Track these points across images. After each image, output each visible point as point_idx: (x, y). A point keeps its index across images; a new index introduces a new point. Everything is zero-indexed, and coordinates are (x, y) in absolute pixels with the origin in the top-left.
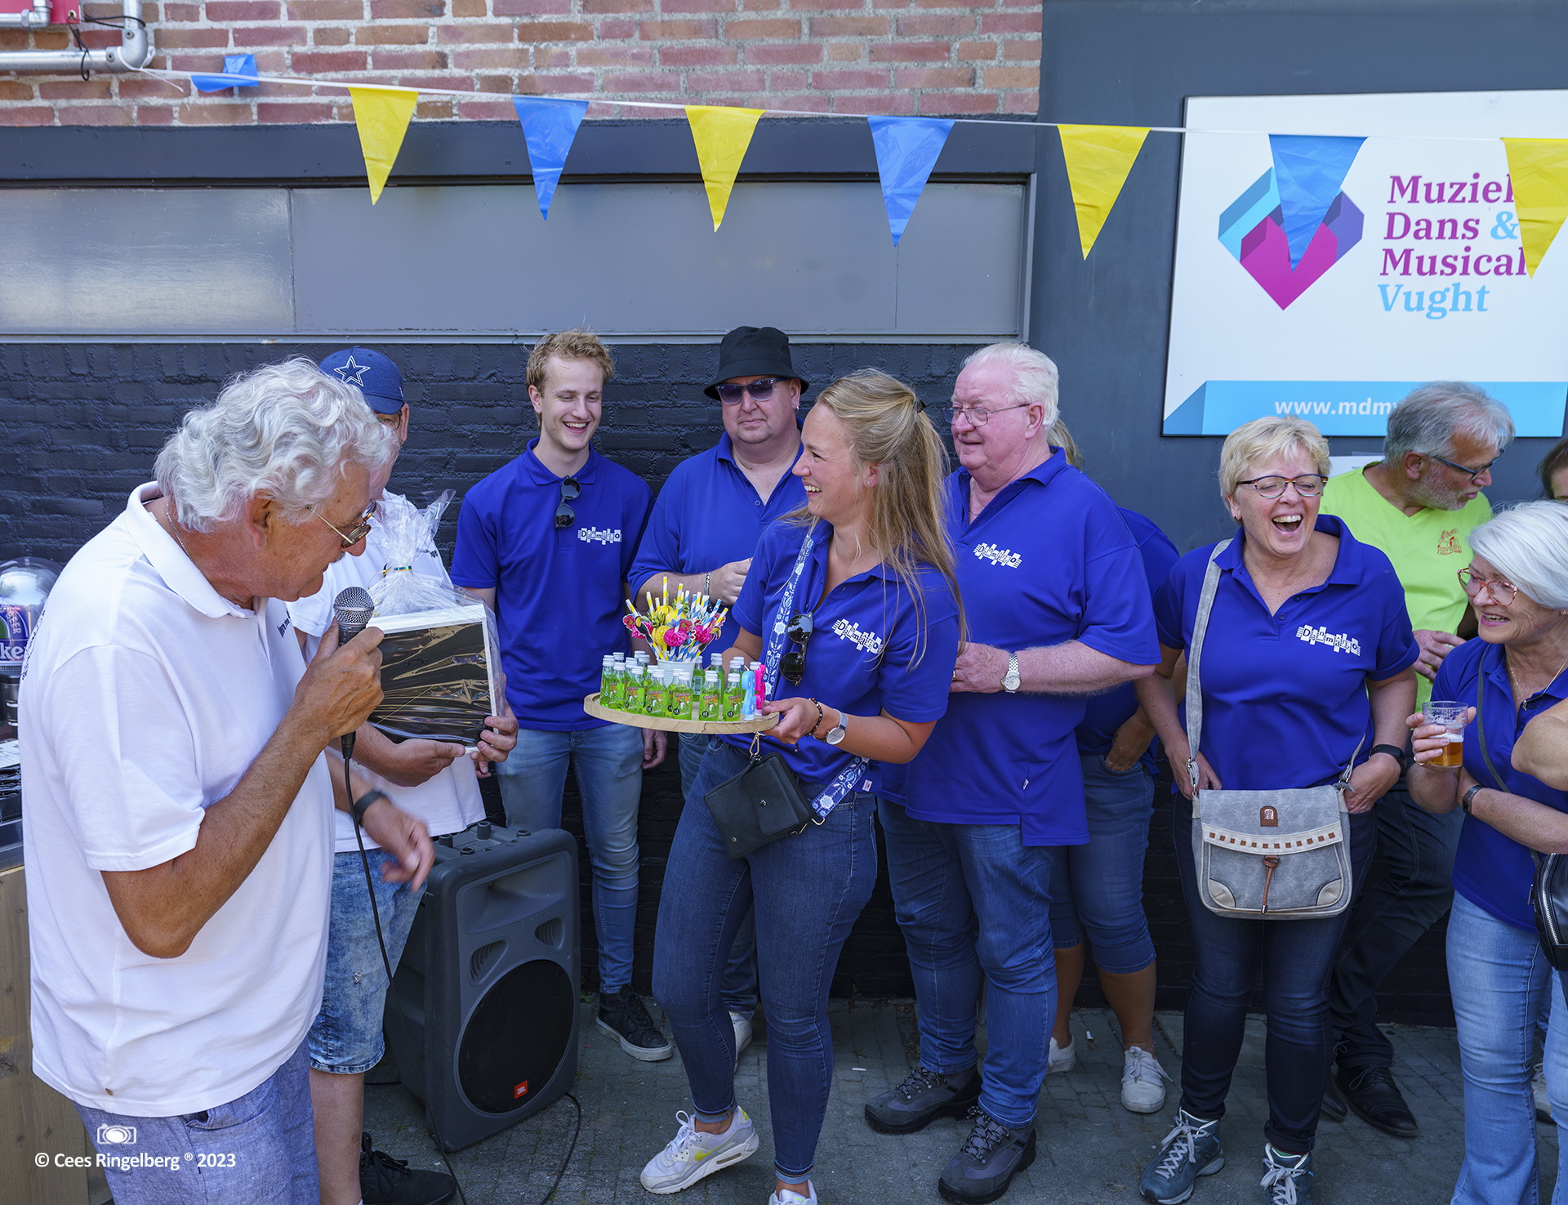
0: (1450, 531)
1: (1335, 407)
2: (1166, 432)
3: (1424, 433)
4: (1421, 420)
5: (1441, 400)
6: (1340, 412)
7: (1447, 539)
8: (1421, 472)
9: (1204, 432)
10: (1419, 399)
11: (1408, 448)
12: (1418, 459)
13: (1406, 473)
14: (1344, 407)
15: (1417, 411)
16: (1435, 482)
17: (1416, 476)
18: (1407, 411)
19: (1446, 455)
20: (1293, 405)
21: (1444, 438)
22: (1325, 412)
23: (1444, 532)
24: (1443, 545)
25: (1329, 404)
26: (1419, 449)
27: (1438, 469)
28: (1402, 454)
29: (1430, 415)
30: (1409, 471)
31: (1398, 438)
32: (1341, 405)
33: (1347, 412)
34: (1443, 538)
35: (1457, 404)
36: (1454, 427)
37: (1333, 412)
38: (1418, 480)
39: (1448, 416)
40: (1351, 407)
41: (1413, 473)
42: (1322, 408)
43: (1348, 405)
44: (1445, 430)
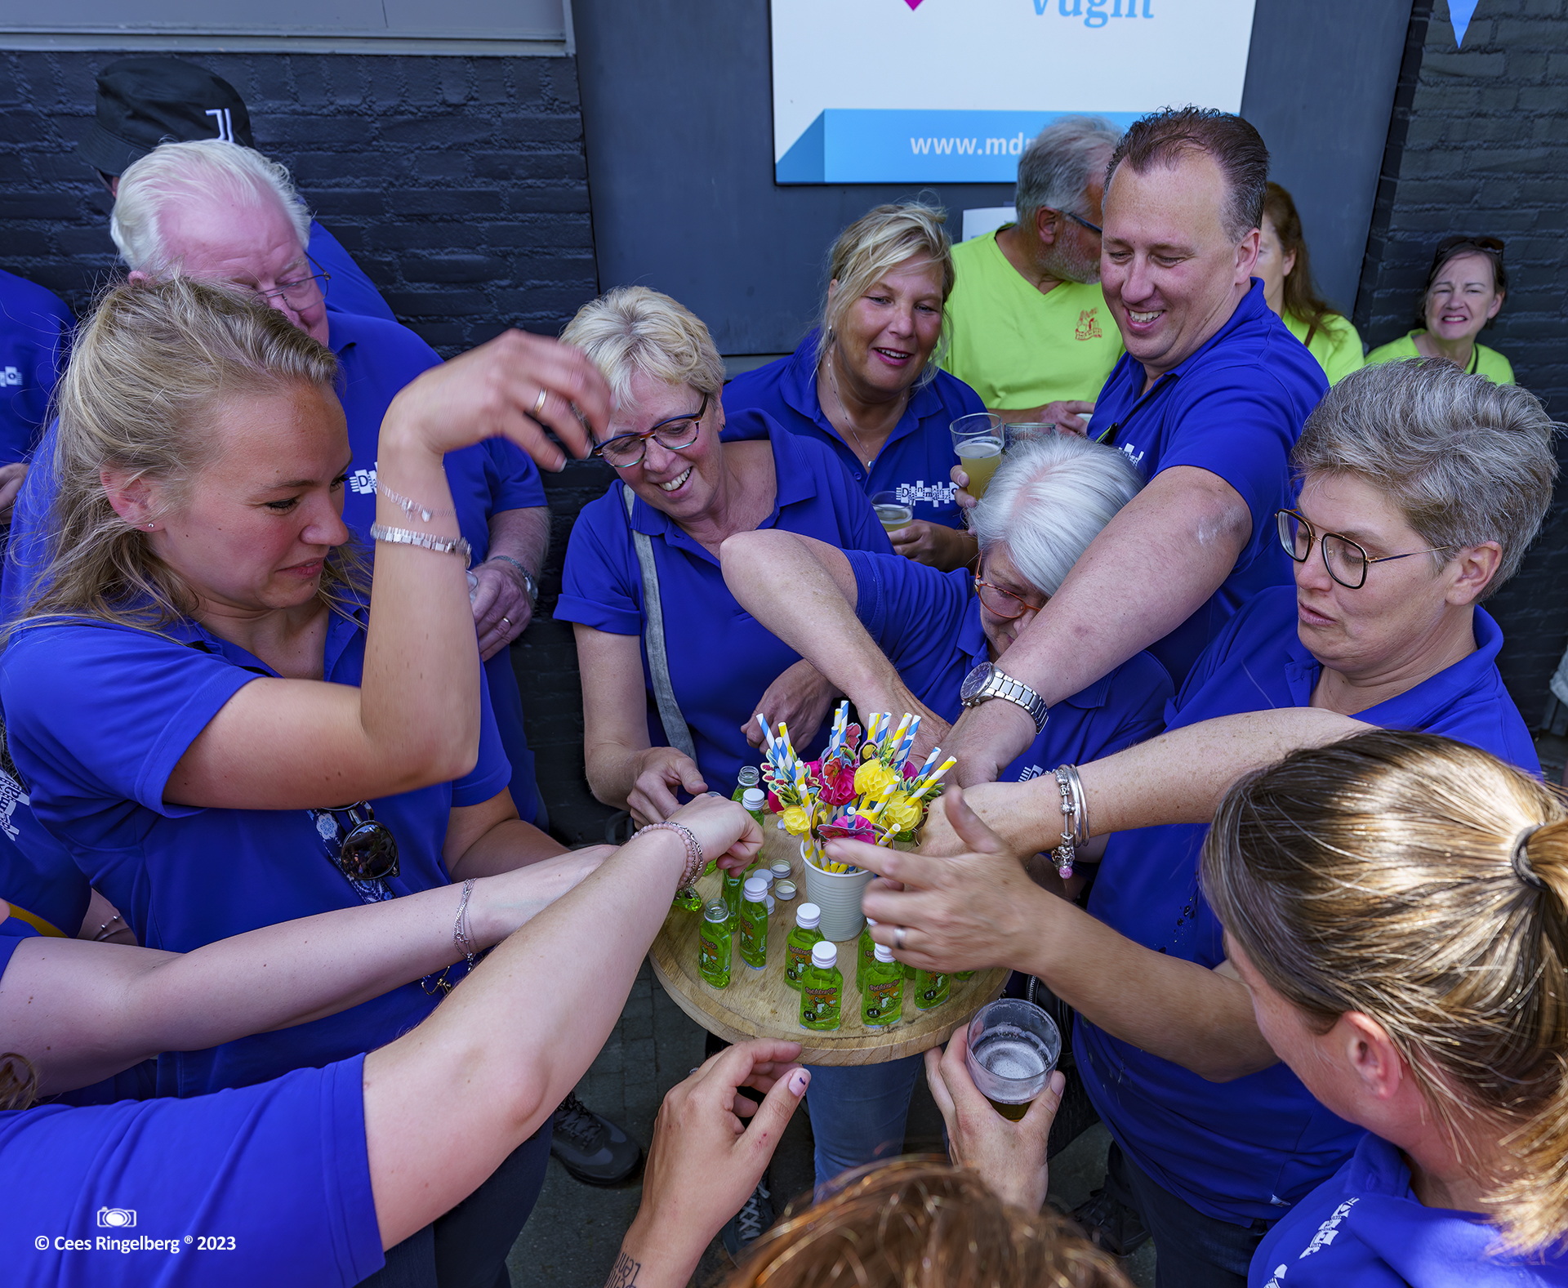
0: (1089, 310)
1: (981, 144)
2: (779, 179)
3: (1057, 183)
4: (1053, 165)
5: (1074, 139)
6: (988, 152)
7: (1086, 321)
8: (1055, 235)
9: (828, 179)
10: (1051, 138)
11: (1040, 202)
12: (1054, 216)
13: (1039, 235)
14: (992, 145)
15: (1050, 153)
16: (1070, 247)
17: (1050, 239)
18: (1038, 153)
19: (1081, 211)
20: (932, 143)
21: (1078, 190)
22: (970, 151)
23: (1083, 312)
24: (1082, 329)
25: (974, 141)
26: (1053, 204)
27: (1073, 230)
28: (1034, 211)
29: (1063, 158)
30: (1042, 234)
31: (1029, 189)
32: (989, 142)
33: (996, 152)
34: (1081, 319)
35: (1092, 145)
36: (1089, 176)
37: (980, 152)
38: (1052, 245)
39: (1083, 160)
40: (1000, 145)
41: (1046, 235)
42: (967, 146)
43: (996, 142)
44: (1079, 178)
